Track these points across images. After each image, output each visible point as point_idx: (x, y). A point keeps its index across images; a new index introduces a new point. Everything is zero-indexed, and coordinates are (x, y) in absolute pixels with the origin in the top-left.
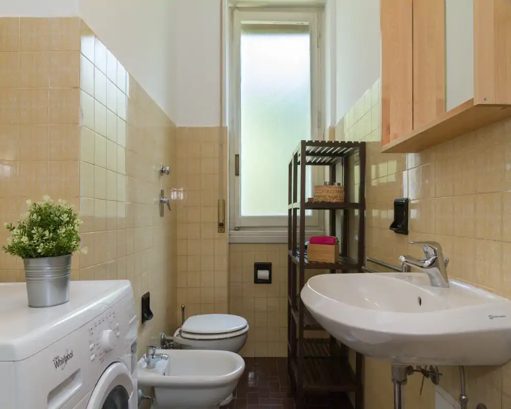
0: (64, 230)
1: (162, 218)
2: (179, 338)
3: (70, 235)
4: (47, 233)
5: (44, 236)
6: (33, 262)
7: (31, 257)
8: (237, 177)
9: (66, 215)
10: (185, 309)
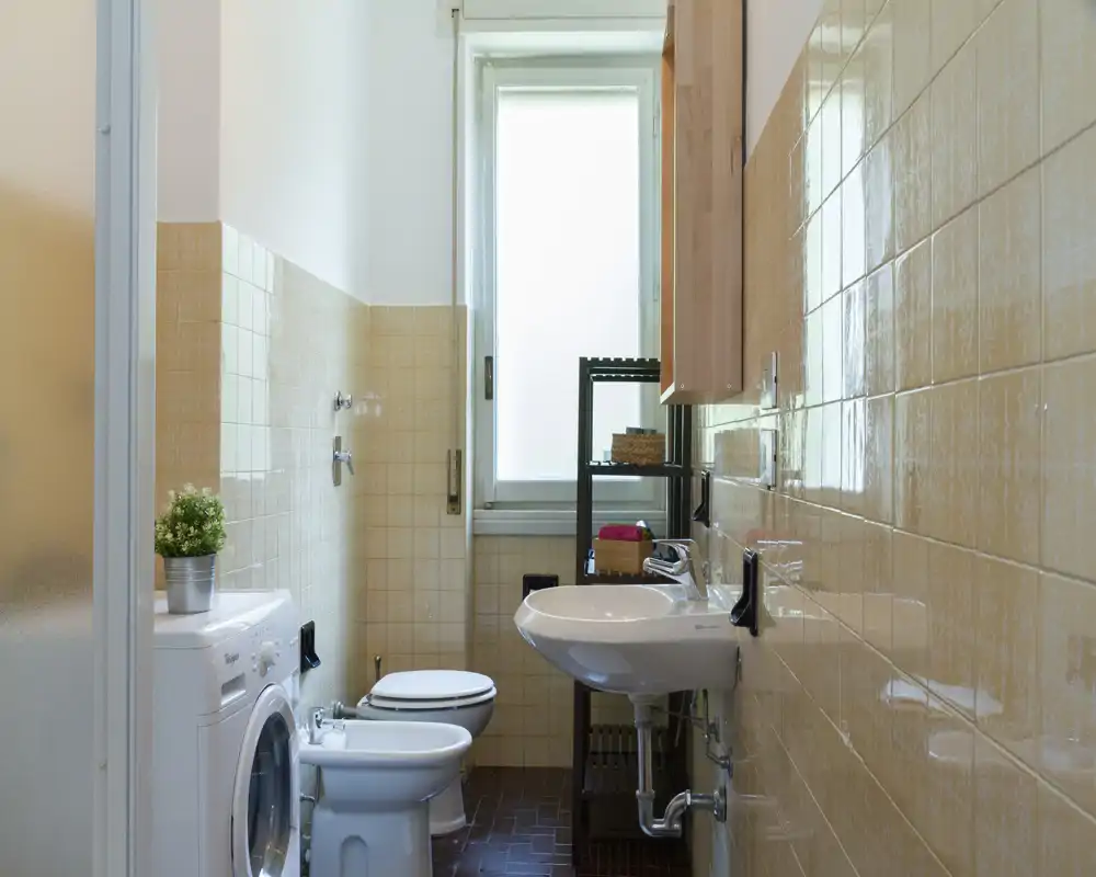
0: (209, 526)
1: (339, 487)
2: (367, 707)
3: (216, 532)
4: (192, 529)
5: (189, 532)
6: (176, 562)
7: (172, 555)
8: (489, 402)
9: (212, 509)
10: (381, 663)
